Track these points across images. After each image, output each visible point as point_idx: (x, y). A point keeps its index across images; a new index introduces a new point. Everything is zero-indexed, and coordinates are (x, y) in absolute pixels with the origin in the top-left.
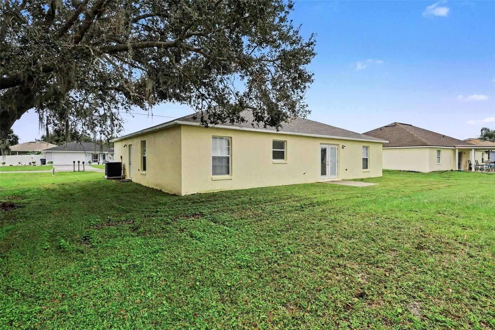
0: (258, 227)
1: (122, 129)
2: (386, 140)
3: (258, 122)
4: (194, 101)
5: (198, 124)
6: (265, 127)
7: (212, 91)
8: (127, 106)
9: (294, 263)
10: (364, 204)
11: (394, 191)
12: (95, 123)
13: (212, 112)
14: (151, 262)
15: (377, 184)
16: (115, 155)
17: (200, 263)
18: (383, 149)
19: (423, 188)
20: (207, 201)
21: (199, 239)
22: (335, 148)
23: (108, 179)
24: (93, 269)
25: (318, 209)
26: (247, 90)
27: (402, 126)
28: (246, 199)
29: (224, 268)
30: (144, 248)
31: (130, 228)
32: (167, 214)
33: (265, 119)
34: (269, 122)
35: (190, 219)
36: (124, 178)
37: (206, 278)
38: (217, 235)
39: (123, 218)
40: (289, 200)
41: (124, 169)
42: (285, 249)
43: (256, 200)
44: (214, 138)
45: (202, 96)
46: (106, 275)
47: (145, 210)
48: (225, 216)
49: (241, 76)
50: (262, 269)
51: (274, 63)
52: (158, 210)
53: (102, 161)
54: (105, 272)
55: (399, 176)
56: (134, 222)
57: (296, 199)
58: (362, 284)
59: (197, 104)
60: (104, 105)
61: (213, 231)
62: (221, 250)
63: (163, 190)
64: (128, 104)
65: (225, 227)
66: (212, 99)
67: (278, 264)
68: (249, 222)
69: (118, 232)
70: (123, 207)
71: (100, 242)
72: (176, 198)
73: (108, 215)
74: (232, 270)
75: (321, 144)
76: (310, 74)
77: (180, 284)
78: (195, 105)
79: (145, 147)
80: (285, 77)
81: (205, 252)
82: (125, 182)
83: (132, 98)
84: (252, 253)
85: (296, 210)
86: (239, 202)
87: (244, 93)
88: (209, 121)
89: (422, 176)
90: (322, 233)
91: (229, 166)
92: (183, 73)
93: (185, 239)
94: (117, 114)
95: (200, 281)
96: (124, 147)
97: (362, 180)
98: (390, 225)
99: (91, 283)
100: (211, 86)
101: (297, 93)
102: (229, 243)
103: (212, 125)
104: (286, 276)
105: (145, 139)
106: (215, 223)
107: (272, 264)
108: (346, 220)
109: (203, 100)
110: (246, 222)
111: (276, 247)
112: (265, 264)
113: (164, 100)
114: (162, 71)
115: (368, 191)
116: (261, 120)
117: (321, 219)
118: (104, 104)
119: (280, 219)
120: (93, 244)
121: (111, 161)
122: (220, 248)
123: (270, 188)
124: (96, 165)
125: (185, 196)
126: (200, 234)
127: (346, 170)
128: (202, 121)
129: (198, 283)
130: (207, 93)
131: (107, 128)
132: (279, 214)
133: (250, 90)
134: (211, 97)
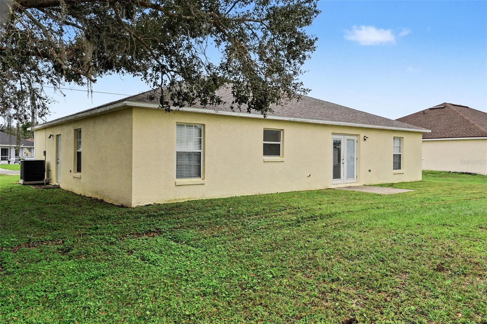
0: (235, 246)
1: (47, 111)
2: (427, 128)
3: (239, 103)
4: (151, 75)
5: (157, 106)
6: (249, 111)
7: (177, 61)
8: (55, 79)
9: (275, 288)
10: (384, 217)
11: (431, 200)
12: (6, 103)
13: (176, 90)
14: (88, 290)
15: (410, 191)
16: (35, 149)
17: (152, 291)
18: (423, 141)
19: (473, 195)
20: (167, 214)
21: (153, 263)
22: (354, 140)
23: (24, 184)
24: (11, 299)
25: (320, 224)
26: (225, 61)
27: (454, 108)
28: (222, 212)
29: (183, 295)
30: (79, 273)
31: (59, 249)
32: (111, 232)
33: (250, 100)
34: (254, 105)
35: (143, 238)
36: (48, 184)
37: (159, 307)
38: (178, 257)
39: (48, 238)
40: (283, 213)
41: (49, 170)
42: (265, 272)
43: (236, 213)
44: (180, 125)
45: (161, 68)
46: (28, 307)
47: (80, 227)
48: (191, 234)
49: (216, 41)
50: (233, 295)
51: (262, 23)
52: (99, 226)
53: (14, 159)
54: (26, 302)
55: (447, 180)
56: (63, 242)
57: (293, 211)
58: (355, 311)
59: (156, 79)
60: (20, 76)
61: (173, 253)
62: (182, 275)
63: (106, 200)
64: (56, 76)
65: (190, 248)
66: (175, 72)
67: (254, 291)
68: (223, 240)
69: (42, 255)
70: (48, 223)
71: (18, 268)
72: (124, 210)
73: (27, 234)
74: (194, 297)
75: (333, 134)
76: (312, 39)
77: (125, 314)
78: (152, 81)
79: (80, 138)
80: (277, 43)
81: (160, 278)
82: (50, 188)
83: (65, 72)
84: (221, 278)
85: (290, 225)
86: (212, 215)
87: (221, 64)
88: (171, 103)
89: (479, 179)
90: (318, 254)
91: (200, 165)
92: (134, 36)
93: (134, 263)
94: (39, 90)
95: (151, 311)
96: (50, 137)
97: (392, 186)
98: (411, 244)
99: (9, 315)
100: (174, 54)
101: (295, 65)
102: (193, 267)
103: (176, 108)
104: (261, 304)
105: (80, 127)
106: (177, 242)
107: (247, 290)
108: (354, 237)
109: (163, 73)
110: (218, 241)
111: (254, 270)
112: (238, 290)
113: (109, 71)
114: (106, 31)
115: (394, 200)
116: (243, 102)
117: (320, 236)
118: (22, 75)
119: (266, 237)
120: (8, 269)
121: (27, 159)
122: (180, 272)
123: (258, 196)
124: (5, 164)
125: (137, 207)
126: (154, 256)
127: (370, 171)
128: (162, 101)
129: (148, 313)
130: (169, 63)
131: (25, 111)
132: (265, 230)
133: (229, 60)
134: (175, 69)
